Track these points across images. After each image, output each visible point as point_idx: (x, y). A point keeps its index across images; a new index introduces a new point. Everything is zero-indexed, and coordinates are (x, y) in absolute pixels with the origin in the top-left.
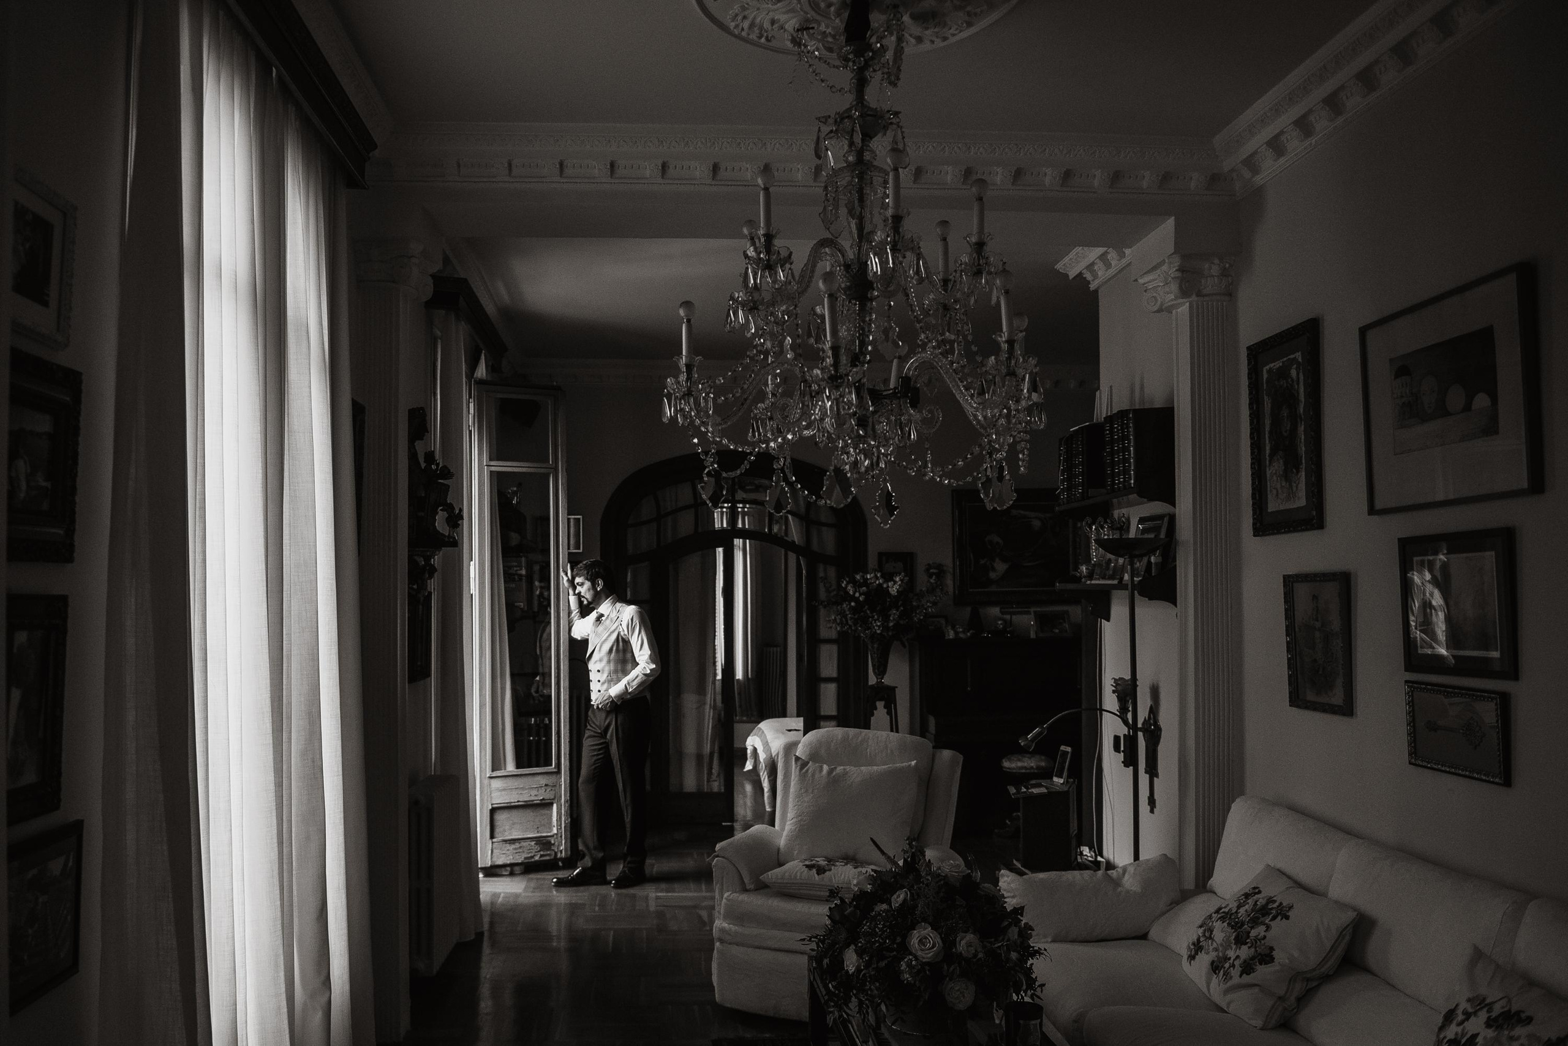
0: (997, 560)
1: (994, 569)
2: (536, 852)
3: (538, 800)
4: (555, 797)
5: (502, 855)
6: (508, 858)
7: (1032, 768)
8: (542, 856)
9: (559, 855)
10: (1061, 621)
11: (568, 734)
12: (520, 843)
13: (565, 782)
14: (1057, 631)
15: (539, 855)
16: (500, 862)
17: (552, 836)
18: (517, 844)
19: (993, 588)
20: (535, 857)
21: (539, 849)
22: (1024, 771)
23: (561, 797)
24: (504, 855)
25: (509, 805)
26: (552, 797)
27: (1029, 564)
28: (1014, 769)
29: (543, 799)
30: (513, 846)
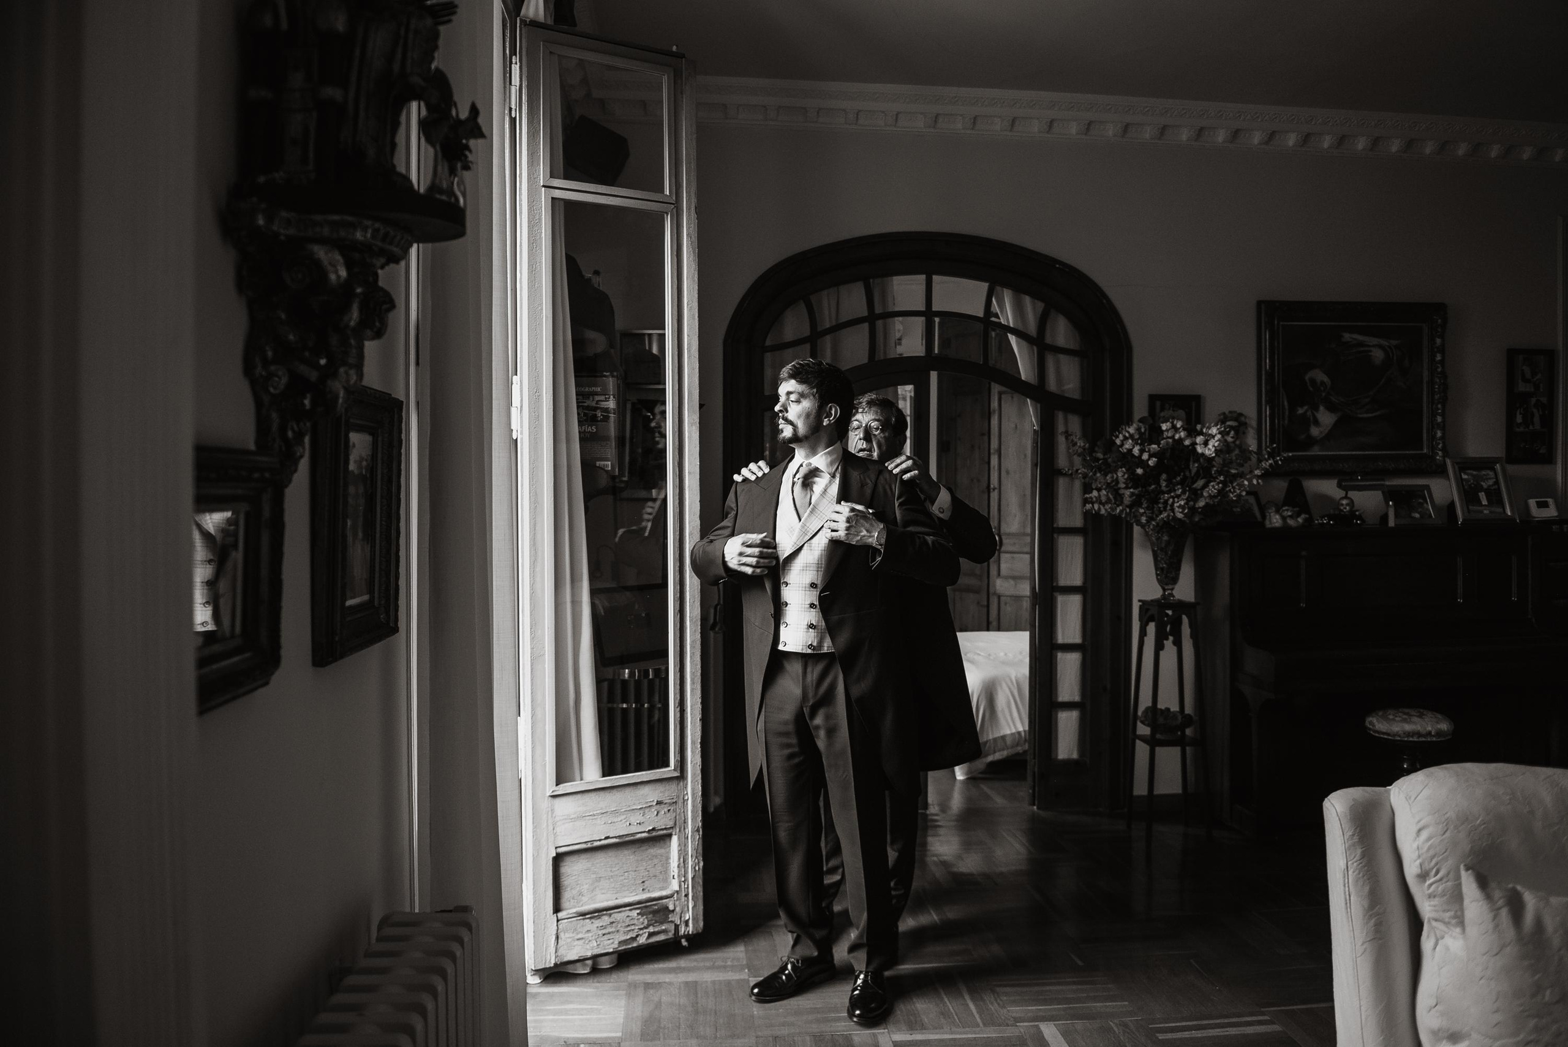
0: (1322, 408)
1: (1317, 423)
2: (641, 929)
3: (644, 832)
4: (675, 824)
5: (577, 942)
6: (588, 947)
7: (1429, 733)
8: (651, 935)
9: (682, 930)
10: (1421, 501)
11: (699, 706)
12: (610, 915)
13: (693, 794)
14: (1417, 515)
15: (647, 934)
16: (572, 956)
17: (671, 896)
18: (606, 918)
19: (1316, 451)
20: (638, 939)
21: (646, 922)
22: (1415, 739)
23: (685, 822)
24: (581, 942)
25: (589, 845)
26: (670, 824)
27: (1365, 415)
28: (1397, 734)
29: (654, 829)
30: (598, 923)
